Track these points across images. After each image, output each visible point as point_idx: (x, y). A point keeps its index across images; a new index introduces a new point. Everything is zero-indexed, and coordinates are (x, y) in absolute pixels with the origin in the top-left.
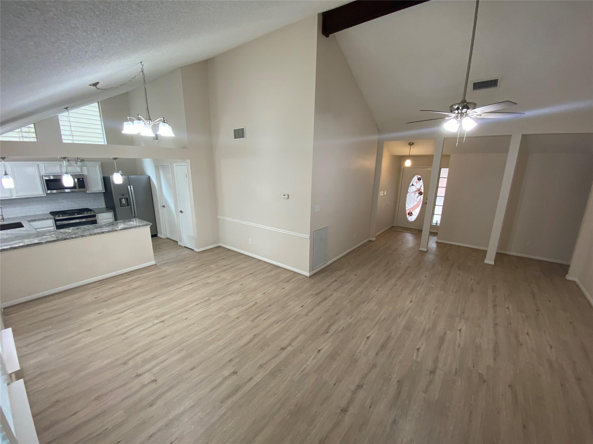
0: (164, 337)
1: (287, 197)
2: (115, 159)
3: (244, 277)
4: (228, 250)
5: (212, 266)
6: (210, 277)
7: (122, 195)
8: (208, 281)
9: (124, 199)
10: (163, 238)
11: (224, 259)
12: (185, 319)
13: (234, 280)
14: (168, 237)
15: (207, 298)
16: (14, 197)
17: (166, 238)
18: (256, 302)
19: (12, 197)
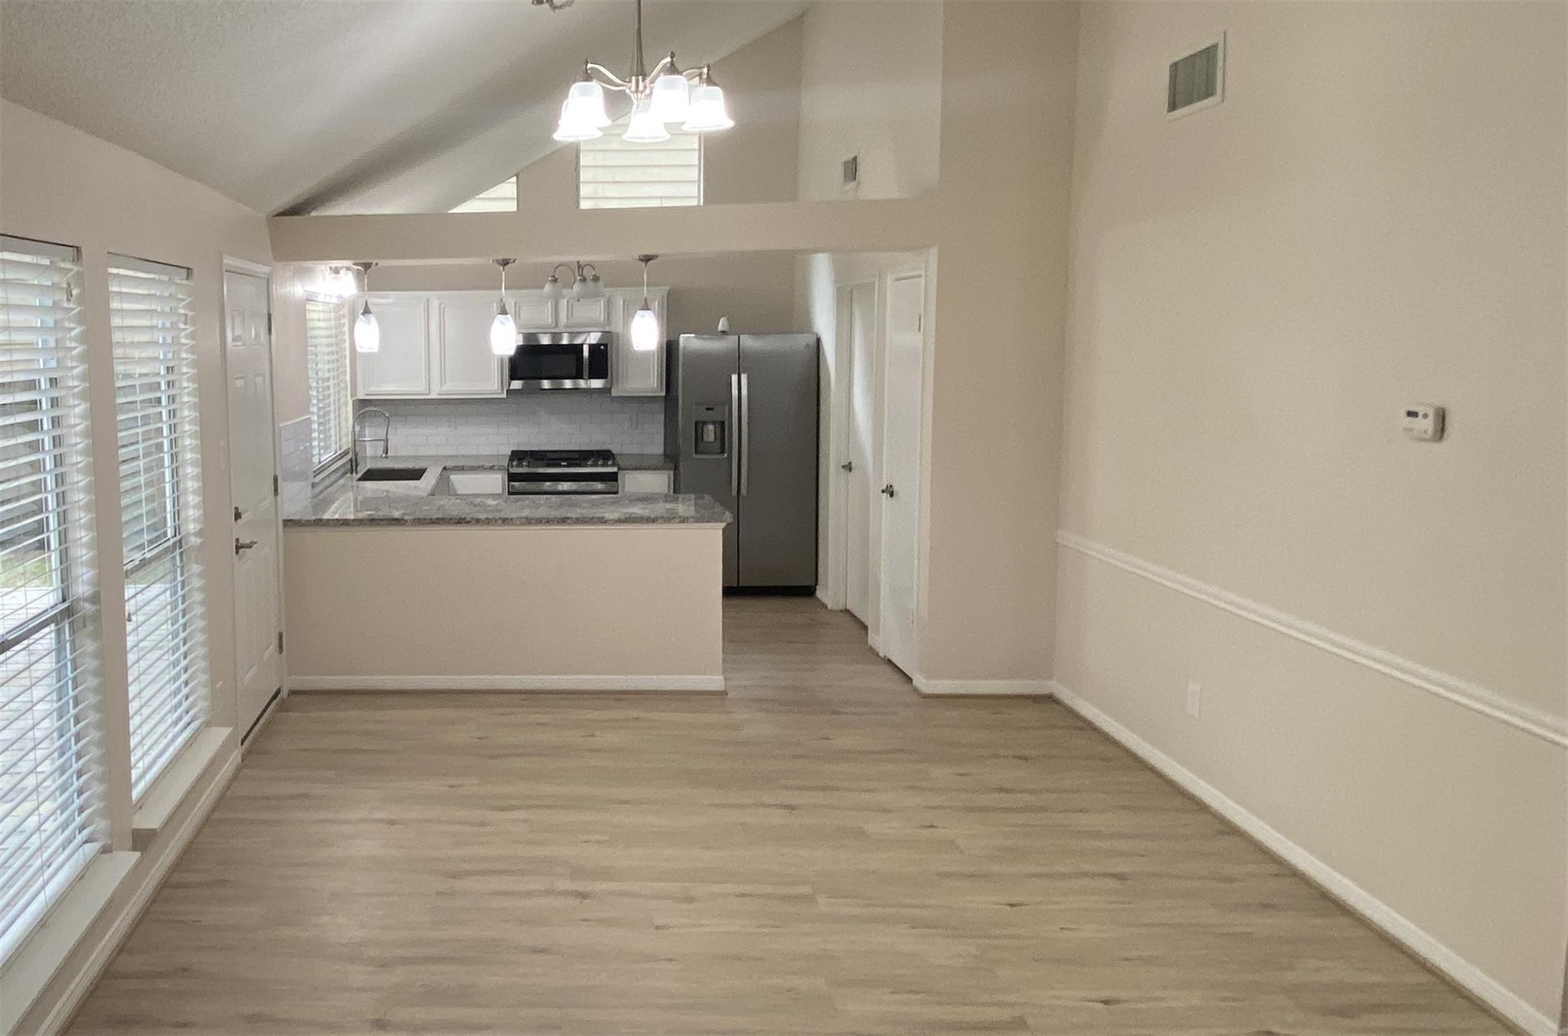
0: (543, 951)
1: (1427, 425)
2: (647, 259)
3: (1063, 876)
4: (1079, 724)
5: (938, 772)
6: (889, 811)
7: (708, 409)
8: (865, 826)
9: (714, 423)
10: (829, 607)
11: (1025, 759)
12: (657, 928)
13: (996, 868)
14: (849, 607)
15: (806, 890)
16: (433, 396)
17: (841, 607)
18: (1021, 1018)
19: (429, 394)
